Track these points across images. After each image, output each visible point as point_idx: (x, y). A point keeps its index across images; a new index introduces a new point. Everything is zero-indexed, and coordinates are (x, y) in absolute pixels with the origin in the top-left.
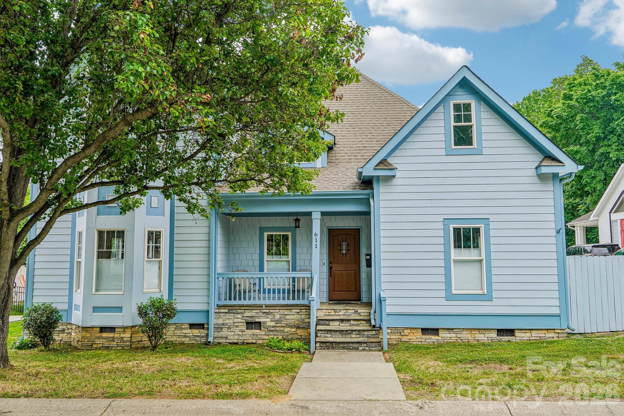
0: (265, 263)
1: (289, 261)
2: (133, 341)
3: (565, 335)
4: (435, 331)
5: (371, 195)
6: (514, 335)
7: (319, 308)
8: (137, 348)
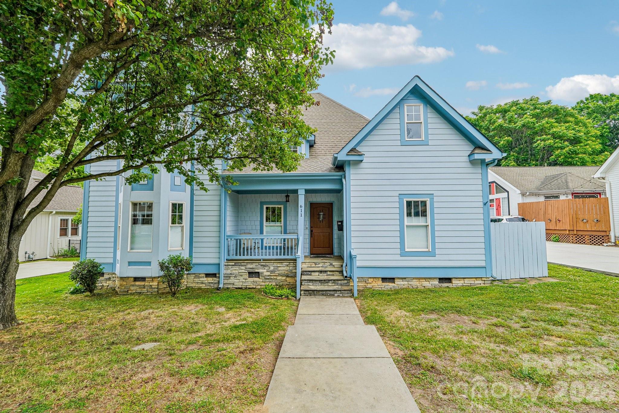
0: (265, 227)
1: (281, 226)
2: (159, 288)
3: (489, 282)
4: (392, 280)
5: (343, 176)
6: (451, 282)
7: (304, 262)
8: (163, 293)
